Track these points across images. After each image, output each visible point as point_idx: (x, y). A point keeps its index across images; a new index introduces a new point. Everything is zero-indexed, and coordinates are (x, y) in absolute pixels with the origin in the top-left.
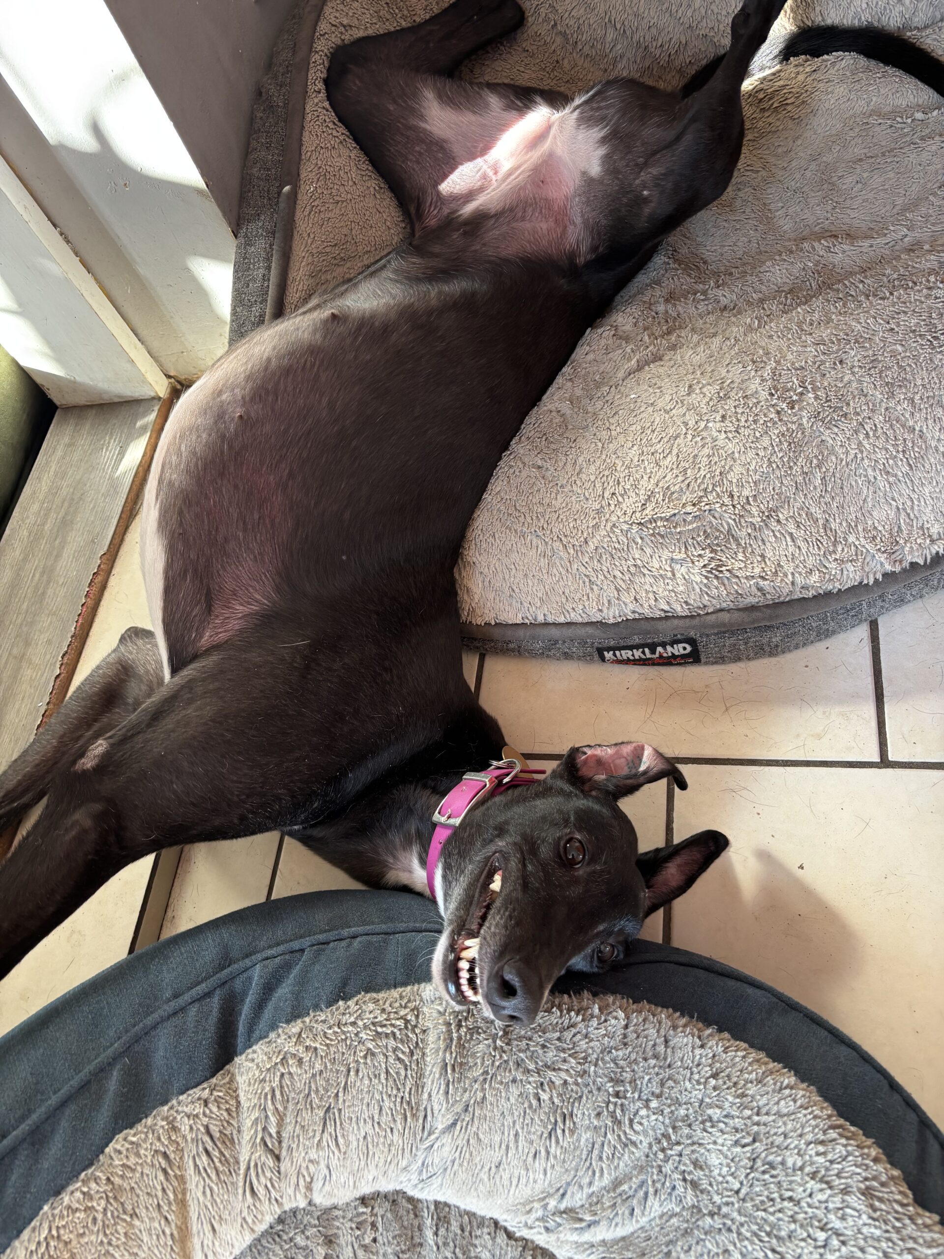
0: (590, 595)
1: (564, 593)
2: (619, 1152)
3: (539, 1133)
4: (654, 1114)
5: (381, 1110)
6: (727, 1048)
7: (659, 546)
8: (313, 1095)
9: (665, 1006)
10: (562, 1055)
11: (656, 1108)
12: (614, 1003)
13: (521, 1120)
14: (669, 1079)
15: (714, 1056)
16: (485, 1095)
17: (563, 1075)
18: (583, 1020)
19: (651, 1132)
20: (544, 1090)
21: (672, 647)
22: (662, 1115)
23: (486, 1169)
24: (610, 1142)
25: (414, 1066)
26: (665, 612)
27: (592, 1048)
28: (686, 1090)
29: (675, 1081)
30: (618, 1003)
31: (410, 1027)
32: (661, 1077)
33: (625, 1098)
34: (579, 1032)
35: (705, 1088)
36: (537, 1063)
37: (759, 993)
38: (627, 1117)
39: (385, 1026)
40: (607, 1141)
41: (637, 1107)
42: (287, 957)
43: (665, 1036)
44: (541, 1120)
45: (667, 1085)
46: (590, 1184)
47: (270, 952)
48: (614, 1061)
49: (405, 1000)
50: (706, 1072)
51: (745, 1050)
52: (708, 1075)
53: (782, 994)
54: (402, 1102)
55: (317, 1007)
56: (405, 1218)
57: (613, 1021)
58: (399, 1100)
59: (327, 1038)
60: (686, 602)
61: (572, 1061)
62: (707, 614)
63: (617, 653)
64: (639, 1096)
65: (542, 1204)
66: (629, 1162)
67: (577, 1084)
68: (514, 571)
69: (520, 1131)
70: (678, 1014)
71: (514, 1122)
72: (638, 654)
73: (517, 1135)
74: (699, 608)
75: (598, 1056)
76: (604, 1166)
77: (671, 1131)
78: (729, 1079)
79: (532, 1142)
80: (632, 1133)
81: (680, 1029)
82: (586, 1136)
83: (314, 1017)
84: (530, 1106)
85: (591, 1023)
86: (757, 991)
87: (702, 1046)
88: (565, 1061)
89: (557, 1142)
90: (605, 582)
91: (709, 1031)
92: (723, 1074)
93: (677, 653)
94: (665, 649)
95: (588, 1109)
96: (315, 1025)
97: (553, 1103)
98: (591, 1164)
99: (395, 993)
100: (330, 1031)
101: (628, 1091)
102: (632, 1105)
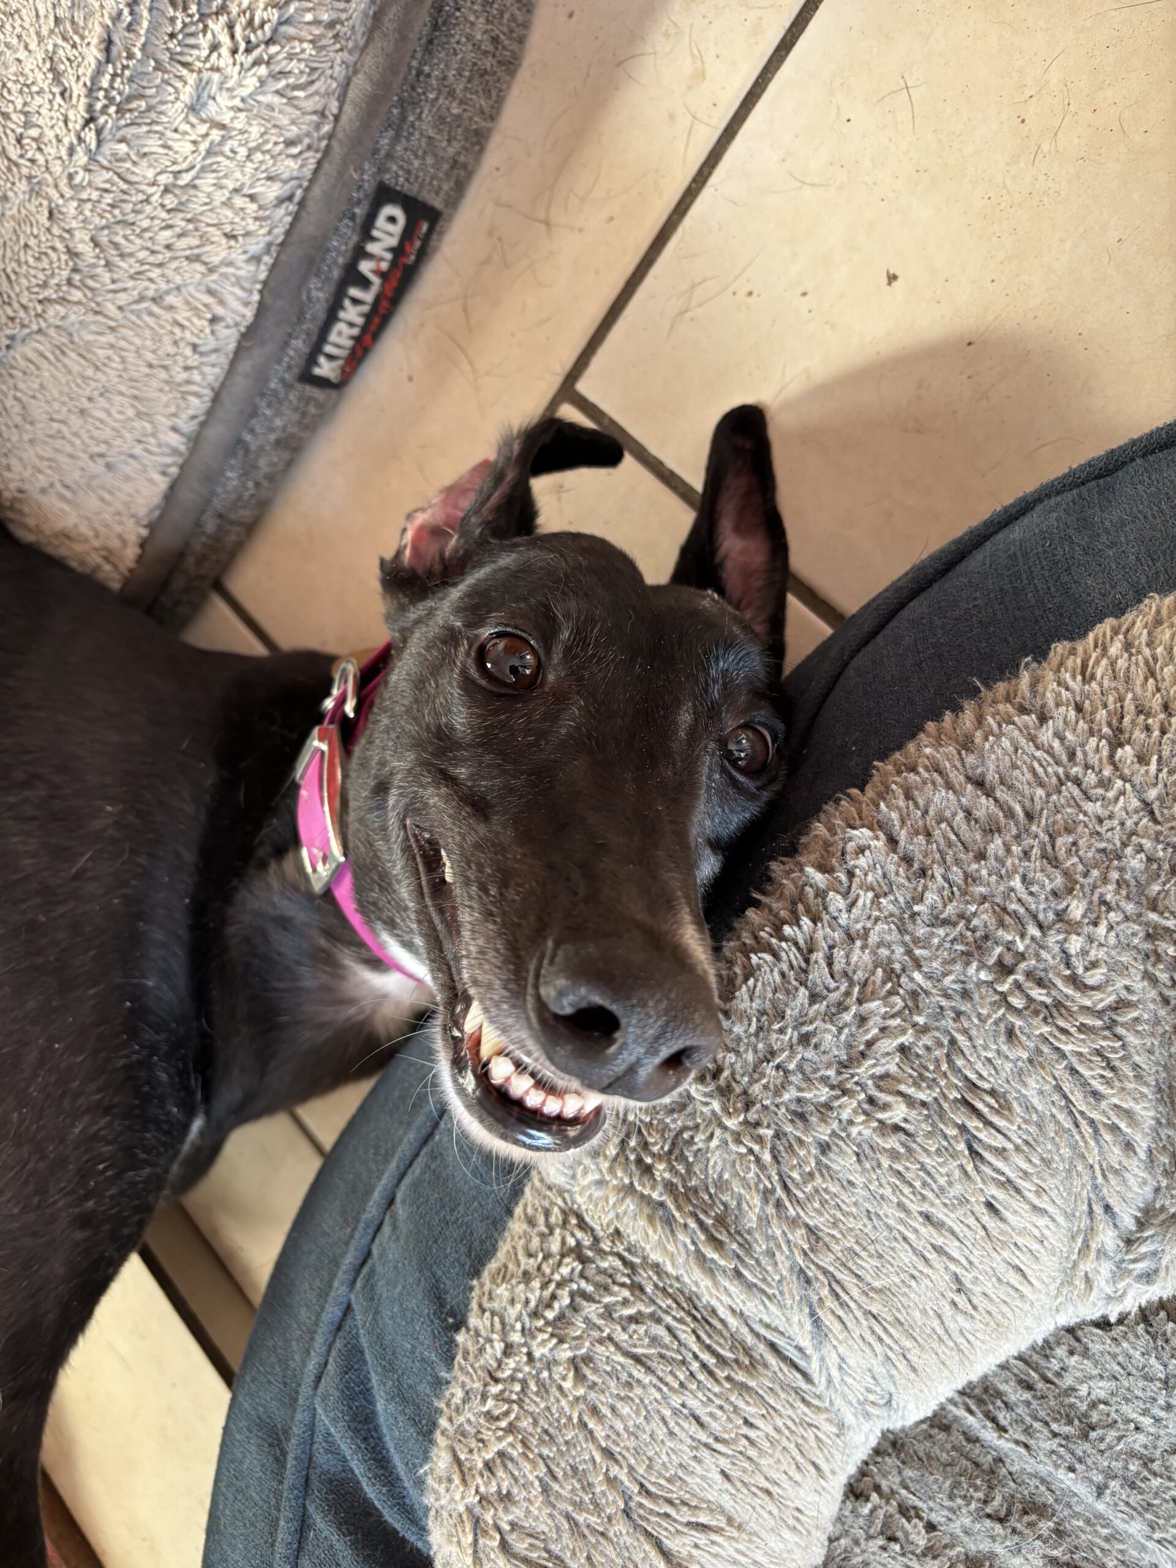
0: (179, 318)
1: (150, 366)
2: (1114, 1050)
3: (957, 1173)
4: (1095, 924)
5: (697, 1419)
6: (1084, 667)
7: (153, 115)
8: (580, 1518)
9: (913, 731)
10: (847, 1017)
11: (1088, 910)
12: (832, 830)
13: (907, 1190)
14: (1052, 839)
15: (1079, 709)
16: (807, 1226)
17: (888, 1045)
18: (815, 920)
19: (1125, 958)
20: (886, 1107)
21: (373, 239)
22: (1110, 909)
23: (947, 1311)
24: (1080, 1054)
25: (665, 1303)
26: (290, 198)
27: (880, 944)
28: (1100, 821)
29: (1068, 831)
30: (838, 822)
31: (590, 1254)
32: (1036, 852)
33: (1022, 957)
34: (831, 947)
35: (1125, 779)
36: (825, 1080)
37: (1033, 518)
38: (1059, 983)
39: (554, 1297)
40: (1074, 1060)
41: (1056, 949)
42: (339, 1344)
43: (969, 779)
44: (938, 1152)
45: (1062, 853)
46: (1129, 1147)
47: (312, 1366)
48: (938, 921)
49: (541, 1220)
50: (1097, 750)
51: (1115, 632)
52: (1105, 752)
53: (1072, 473)
54: (711, 1374)
55: (439, 1384)
56: (936, 1450)
57: (862, 861)
58: (702, 1377)
59: (497, 1419)
60: (290, 143)
61: (873, 1005)
62: (337, 118)
63: (328, 349)
64: (1040, 926)
65: (1093, 1255)
66: (1148, 1041)
67: (924, 1030)
68: (64, 428)
69: (925, 1207)
70: (948, 716)
71: (901, 1206)
72: (352, 314)
73: (927, 1217)
74: (318, 127)
75: (905, 944)
76: (1115, 1101)
77: (1153, 916)
78: (1148, 715)
79: (963, 1201)
80: (1098, 995)
81: (978, 736)
82: (1033, 1088)
83: (448, 1405)
84: (894, 1155)
85: (831, 909)
86: (1026, 521)
87: (1043, 719)
88: (862, 1020)
89: (1001, 1152)
90: (169, 273)
91: (1025, 678)
92: (1127, 720)
93: (393, 242)
94: (370, 256)
95: (986, 1048)
96: (462, 1419)
97: (924, 1104)
98: (1092, 1122)
99: (516, 1226)
100: (490, 1403)
101: (1013, 942)
102: (1044, 954)
